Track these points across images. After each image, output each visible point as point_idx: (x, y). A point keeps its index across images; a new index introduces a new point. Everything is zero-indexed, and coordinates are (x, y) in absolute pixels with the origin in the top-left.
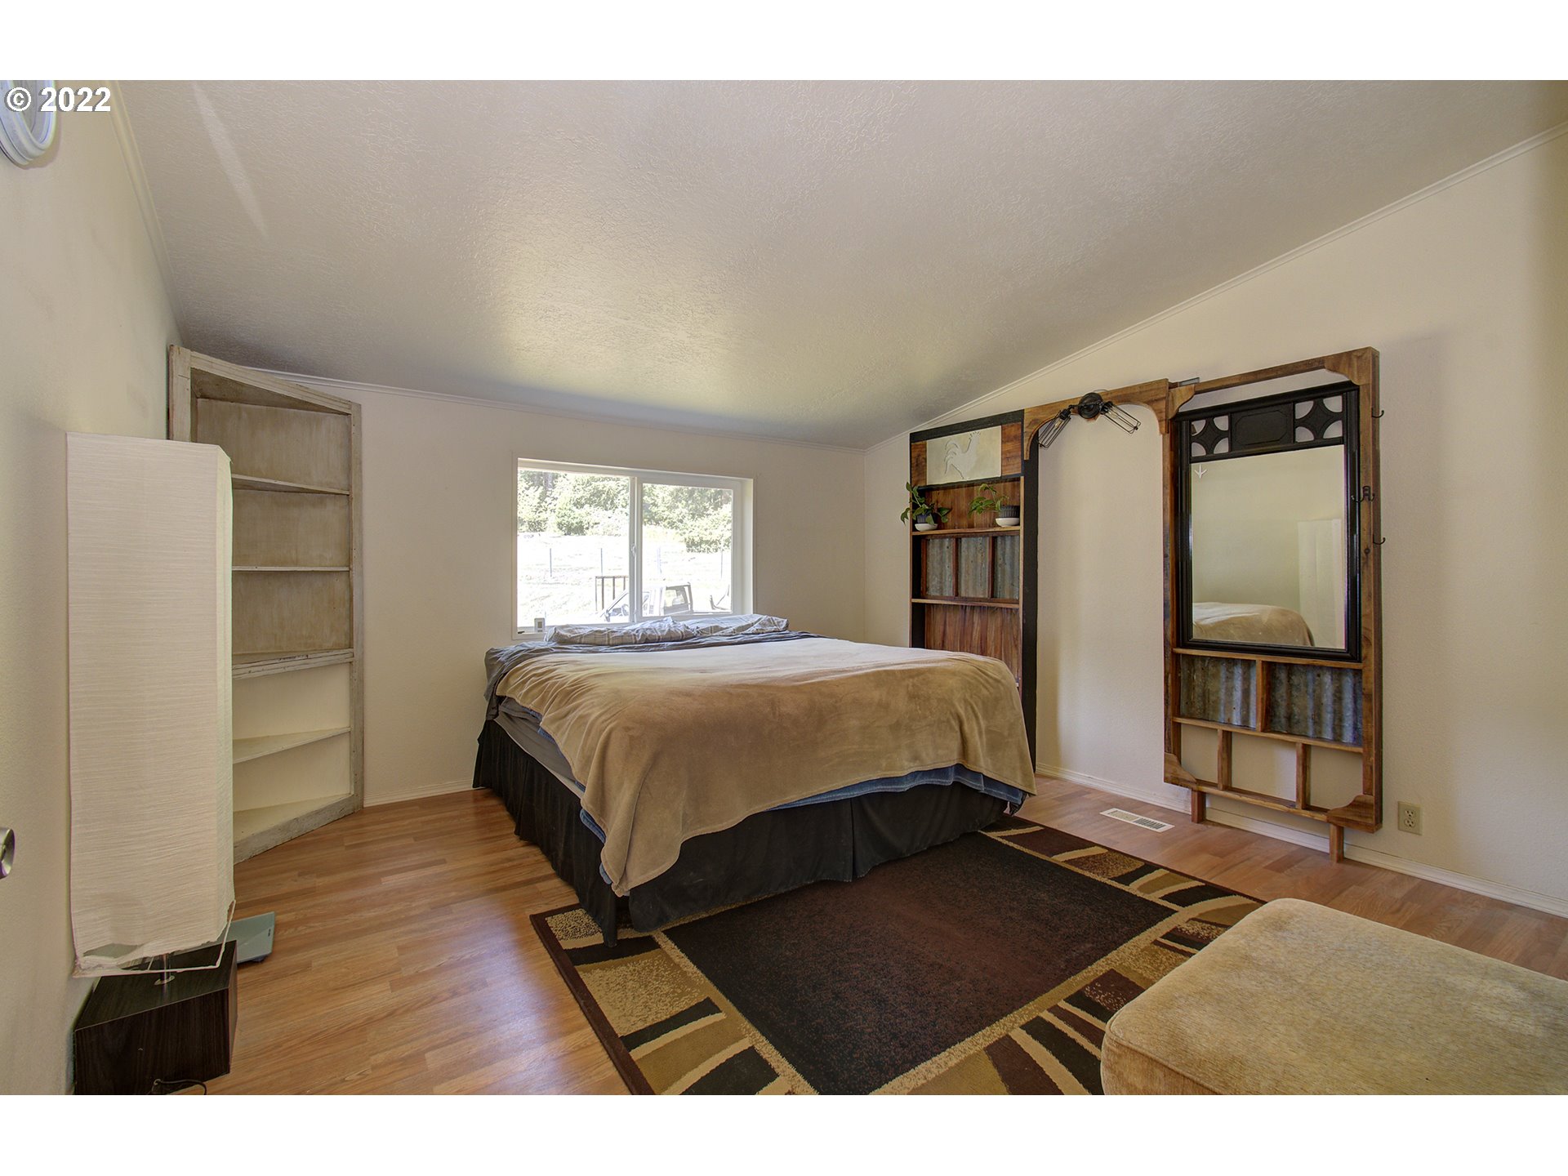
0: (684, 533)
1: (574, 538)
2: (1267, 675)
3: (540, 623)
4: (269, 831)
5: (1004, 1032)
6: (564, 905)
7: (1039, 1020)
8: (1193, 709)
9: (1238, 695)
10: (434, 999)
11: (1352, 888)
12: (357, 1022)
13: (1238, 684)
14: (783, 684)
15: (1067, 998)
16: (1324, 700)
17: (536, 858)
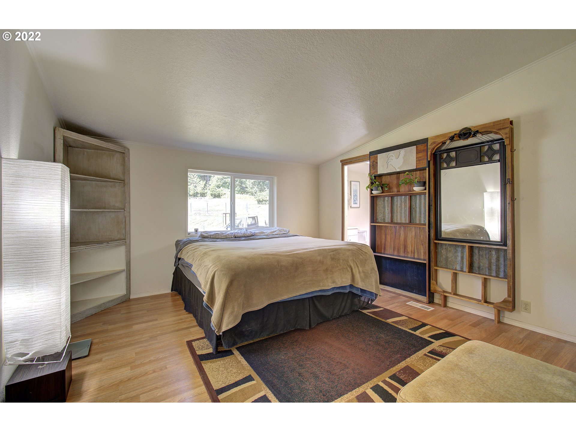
0: (257, 197)
1: (217, 199)
2: (470, 251)
3: (196, 230)
4: (93, 307)
5: (364, 390)
6: (201, 337)
7: (378, 386)
8: (442, 264)
9: (459, 258)
10: (146, 374)
11: (503, 334)
12: (116, 382)
13: (459, 254)
14: (283, 254)
15: (389, 377)
16: (492, 261)
17: (191, 319)
